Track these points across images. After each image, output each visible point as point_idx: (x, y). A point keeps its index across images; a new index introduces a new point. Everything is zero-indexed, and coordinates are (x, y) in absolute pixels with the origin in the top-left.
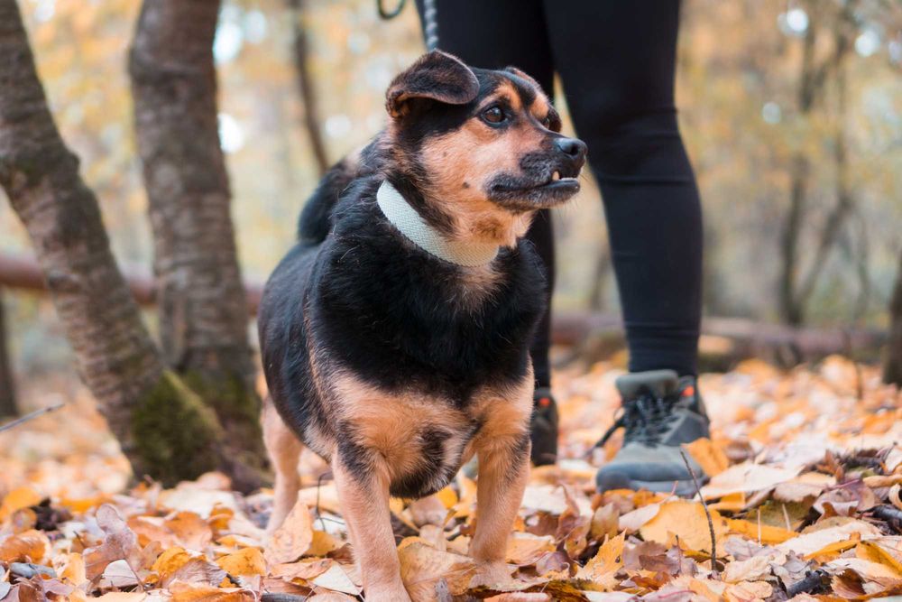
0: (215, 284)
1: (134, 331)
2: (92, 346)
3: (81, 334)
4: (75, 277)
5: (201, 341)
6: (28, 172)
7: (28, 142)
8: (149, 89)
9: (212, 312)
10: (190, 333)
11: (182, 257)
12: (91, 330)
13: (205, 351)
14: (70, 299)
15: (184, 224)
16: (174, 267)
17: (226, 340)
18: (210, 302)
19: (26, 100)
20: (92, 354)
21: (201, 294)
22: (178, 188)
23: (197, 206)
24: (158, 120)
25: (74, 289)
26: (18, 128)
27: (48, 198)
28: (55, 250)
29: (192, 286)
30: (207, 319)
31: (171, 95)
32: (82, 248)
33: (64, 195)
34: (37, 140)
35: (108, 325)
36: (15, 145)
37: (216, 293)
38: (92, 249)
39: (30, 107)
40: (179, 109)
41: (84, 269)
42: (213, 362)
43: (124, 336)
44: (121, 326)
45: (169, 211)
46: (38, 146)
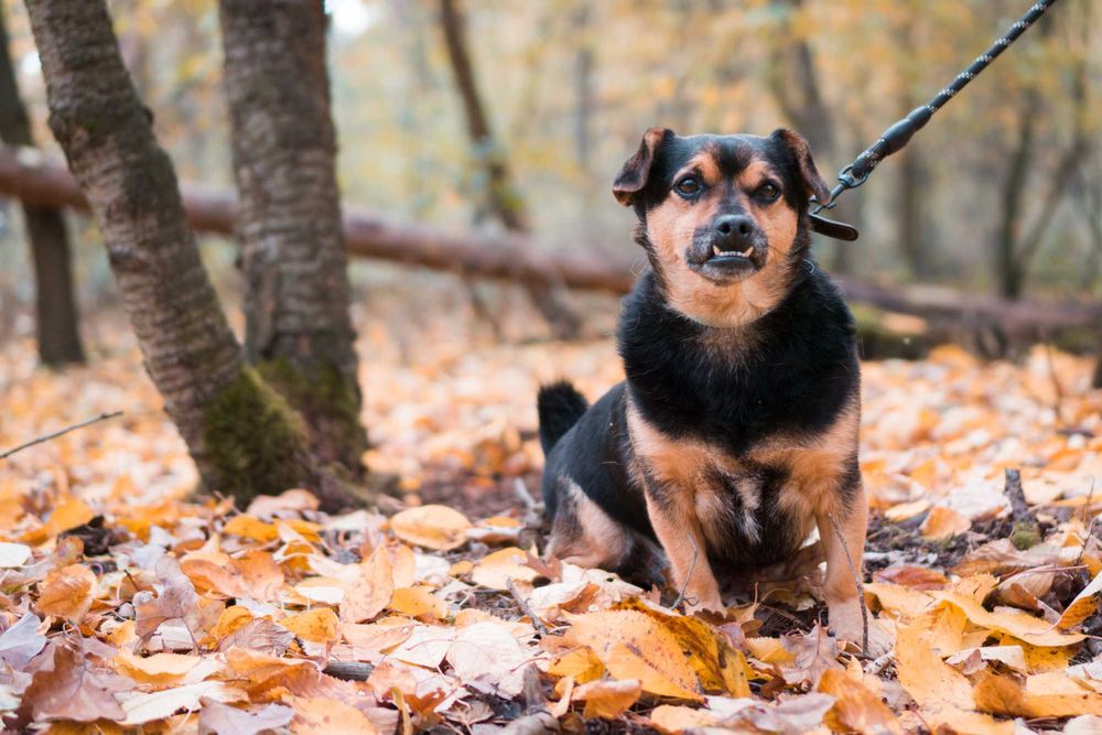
0: (311, 257)
1: (209, 321)
2: (160, 335)
3: (147, 320)
4: (142, 255)
5: (292, 323)
6: (90, 130)
7: (92, 93)
8: (242, 21)
9: (305, 289)
10: (279, 313)
11: (273, 223)
12: (159, 317)
13: (296, 335)
14: (136, 279)
15: (278, 184)
16: (263, 234)
17: (322, 323)
18: (303, 277)
19: (90, 43)
20: (159, 344)
21: (295, 268)
22: (271, 140)
23: (294, 163)
24: (251, 58)
25: (141, 268)
26: (81, 75)
27: (114, 160)
28: (120, 221)
29: (284, 258)
30: (300, 297)
31: (268, 28)
32: (152, 221)
33: (133, 157)
34: (102, 92)
35: (180, 312)
36: (75, 96)
37: (312, 267)
38: (163, 224)
39: (95, 51)
40: (277, 46)
41: (154, 245)
42: (305, 347)
43: (198, 326)
44: (195, 314)
45: (259, 168)
46: (104, 99)
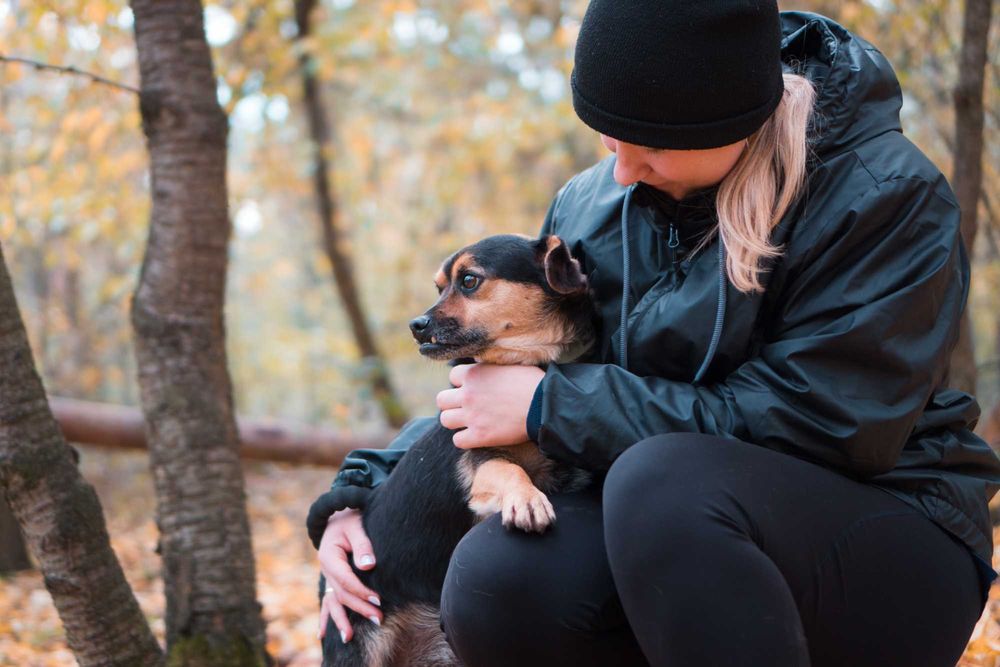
0: (220, 544)
1: (133, 632)
2: (92, 648)
3: (80, 635)
4: (73, 580)
5: (207, 603)
6: (25, 475)
7: (26, 444)
8: (153, 342)
9: (217, 573)
10: (196, 595)
11: (187, 515)
12: (90, 633)
13: (211, 614)
14: (69, 600)
15: (190, 481)
17: (232, 601)
18: (214, 562)
19: (23, 400)
20: (91, 656)
21: (208, 554)
22: (182, 443)
23: (203, 461)
24: (162, 373)
25: (73, 591)
26: (15, 429)
27: (48, 500)
28: (54, 552)
29: (197, 547)
30: (213, 580)
31: (176, 347)
32: (81, 550)
33: (63, 496)
34: (33, 441)
35: (108, 627)
36: (11, 447)
37: (221, 552)
38: (90, 551)
39: (27, 407)
40: (184, 361)
41: (83, 571)
42: (218, 625)
43: (124, 637)
44: (121, 627)
45: (172, 468)
46: (36, 447)
